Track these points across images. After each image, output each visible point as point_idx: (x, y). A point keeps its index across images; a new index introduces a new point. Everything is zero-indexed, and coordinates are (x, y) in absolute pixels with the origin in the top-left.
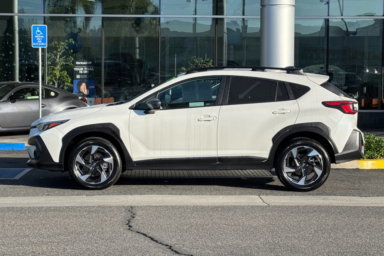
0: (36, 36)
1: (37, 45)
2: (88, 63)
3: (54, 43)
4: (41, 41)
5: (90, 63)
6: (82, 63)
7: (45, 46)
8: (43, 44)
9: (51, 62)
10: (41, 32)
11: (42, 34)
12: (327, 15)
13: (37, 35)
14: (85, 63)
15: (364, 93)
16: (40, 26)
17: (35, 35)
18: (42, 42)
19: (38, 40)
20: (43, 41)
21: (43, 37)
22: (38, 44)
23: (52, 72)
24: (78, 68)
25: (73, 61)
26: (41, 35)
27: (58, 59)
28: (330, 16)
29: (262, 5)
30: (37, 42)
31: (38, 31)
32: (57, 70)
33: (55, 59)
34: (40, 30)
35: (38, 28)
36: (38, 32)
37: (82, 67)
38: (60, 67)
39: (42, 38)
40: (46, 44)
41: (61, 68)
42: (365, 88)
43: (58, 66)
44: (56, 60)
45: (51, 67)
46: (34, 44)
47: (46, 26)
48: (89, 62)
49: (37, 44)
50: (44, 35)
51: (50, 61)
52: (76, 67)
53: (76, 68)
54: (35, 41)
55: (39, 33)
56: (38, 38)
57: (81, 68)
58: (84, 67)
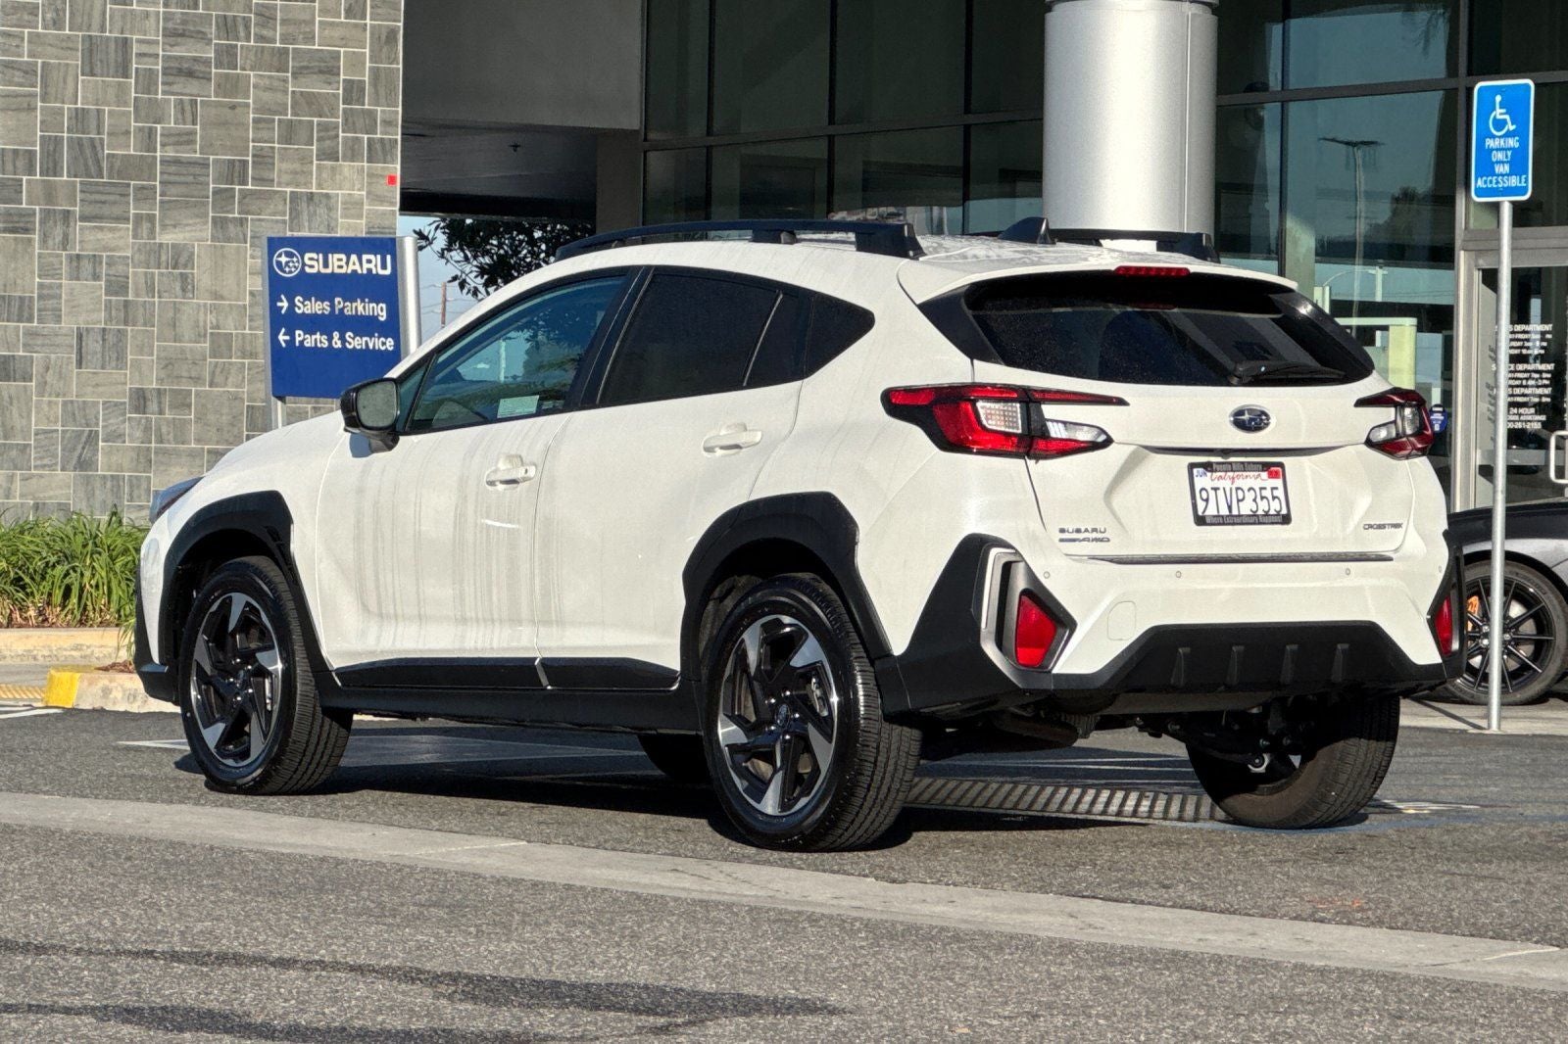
0: (1490, 143)
1: (1492, 188)
4: (1507, 168)
7: (1523, 191)
8: (1514, 181)
10: (1507, 117)
11: (1514, 127)
13: (1495, 137)
16: (1506, 87)
17: (1483, 134)
19: (1497, 162)
20: (1517, 163)
21: (1517, 145)
26: (1509, 134)
30: (1493, 174)
31: (1499, 113)
34: (1504, 111)
35: (1498, 98)
36: (1499, 117)
39: (1510, 148)
40: (1526, 181)
46: (1479, 183)
47: (1528, 88)
49: (1491, 182)
50: (1521, 131)
54: (1486, 165)
55: (1500, 124)
56: (1497, 150)
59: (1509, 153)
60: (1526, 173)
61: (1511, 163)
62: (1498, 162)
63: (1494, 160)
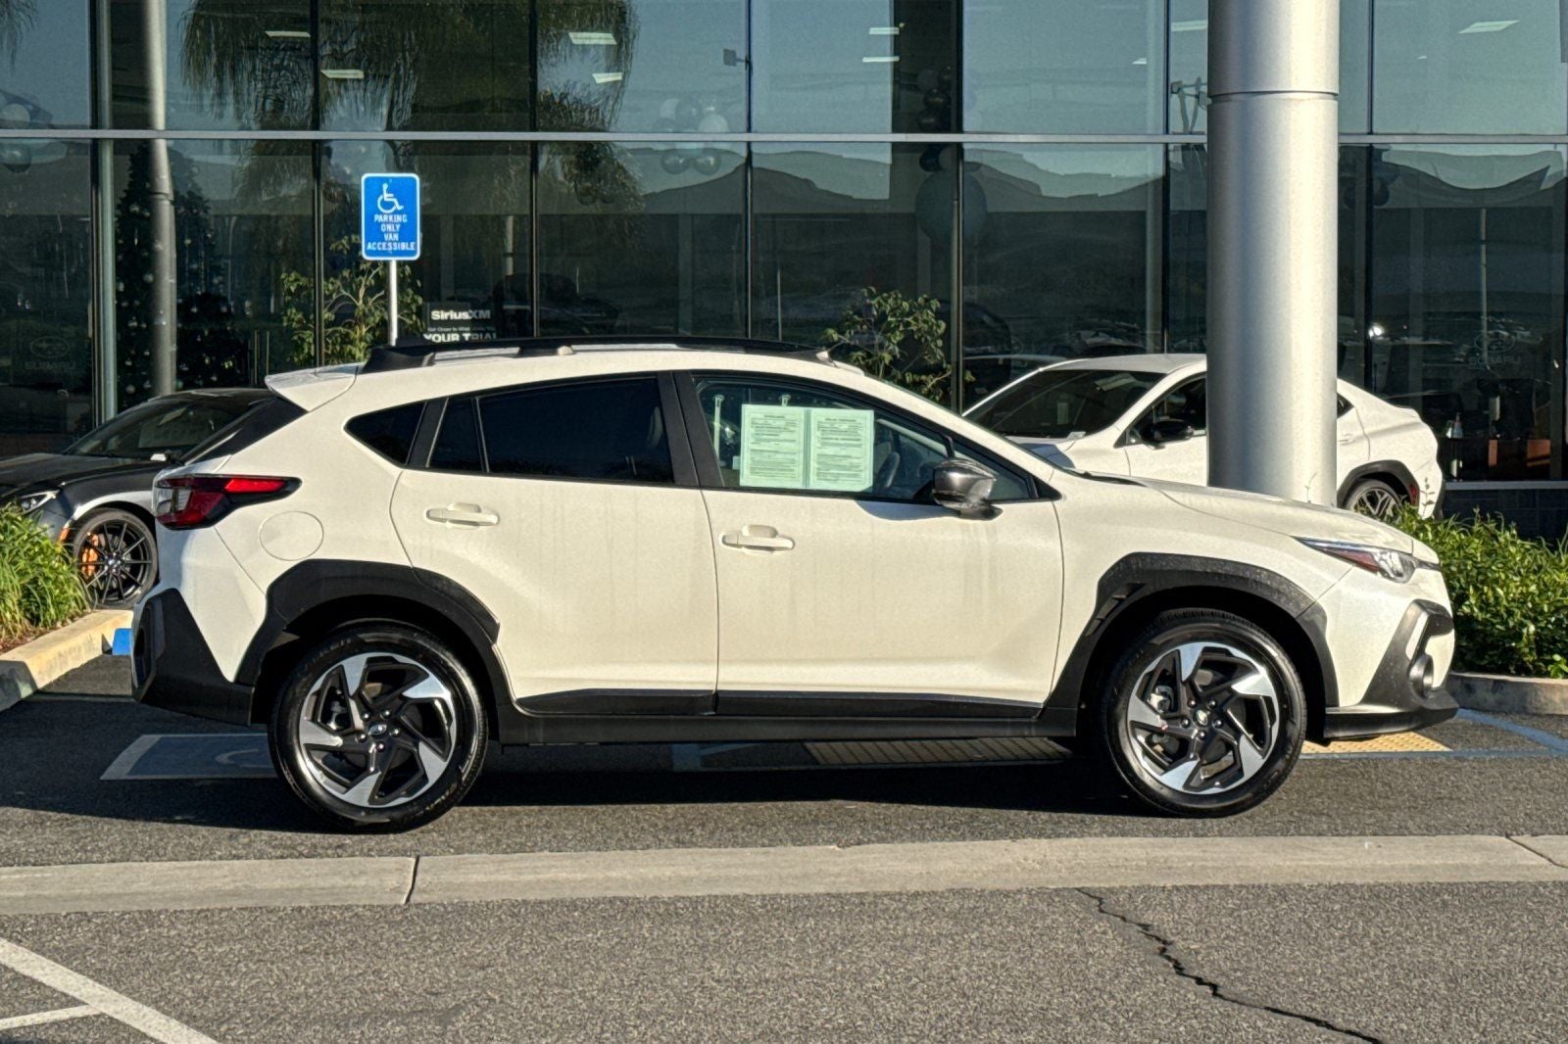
0: (378, 218)
1: (380, 249)
2: (477, 314)
3: (350, 239)
4: (396, 237)
5: (485, 314)
6: (453, 315)
7: (413, 253)
8: (404, 246)
9: (336, 314)
10: (395, 200)
12: (1365, 130)
13: (383, 214)
14: (465, 315)
15: (1491, 419)
16: (393, 178)
17: (373, 211)
18: (401, 240)
20: (405, 234)
21: (405, 221)
22: (387, 246)
23: (342, 348)
24: (441, 333)
25: (419, 308)
26: (397, 212)
27: (361, 302)
28: (1377, 134)
29: (1214, 93)
30: (383, 240)
31: (387, 196)
32: (361, 340)
33: (350, 300)
34: (391, 195)
35: (385, 186)
36: (386, 200)
37: (455, 329)
38: (368, 331)
39: (402, 223)
40: (415, 246)
41: (374, 335)
42: (1498, 400)
43: (361, 329)
44: (355, 306)
45: (335, 331)
46: (370, 246)
47: (414, 180)
48: (481, 312)
49: (381, 246)
50: (408, 211)
51: (329, 310)
52: (430, 329)
53: (433, 333)
54: (376, 234)
55: (388, 205)
56: (386, 223)
57: (452, 332)
58: (461, 329)
59: (398, 226)
60: (415, 240)
61: (400, 233)
62: (387, 232)
63: (383, 230)
